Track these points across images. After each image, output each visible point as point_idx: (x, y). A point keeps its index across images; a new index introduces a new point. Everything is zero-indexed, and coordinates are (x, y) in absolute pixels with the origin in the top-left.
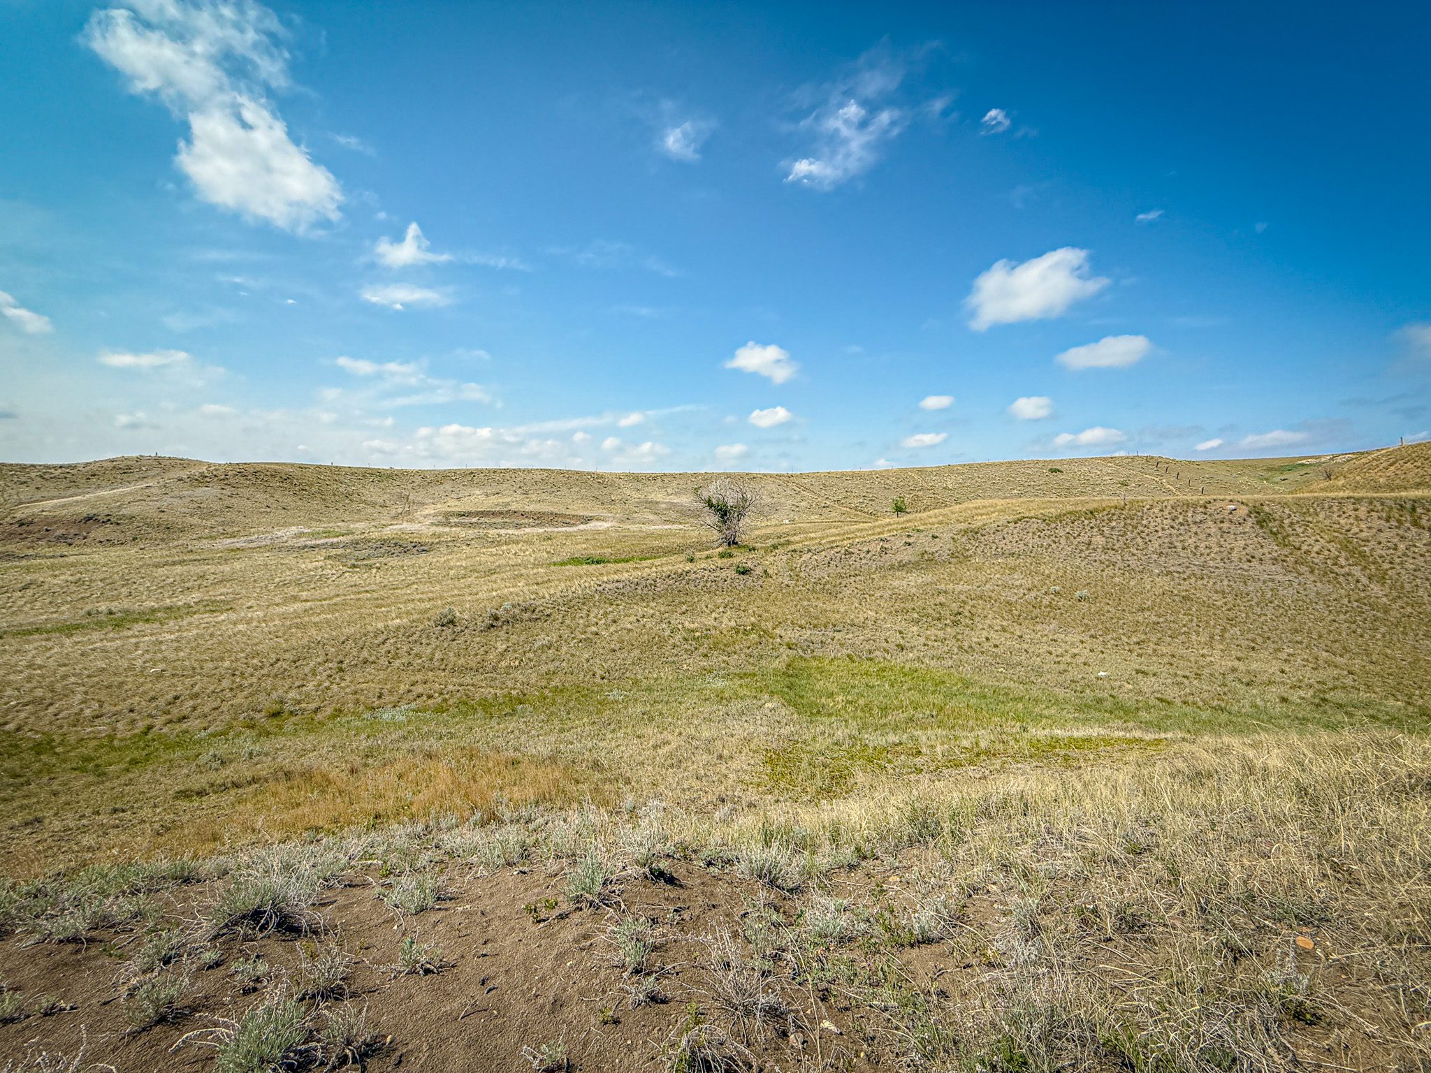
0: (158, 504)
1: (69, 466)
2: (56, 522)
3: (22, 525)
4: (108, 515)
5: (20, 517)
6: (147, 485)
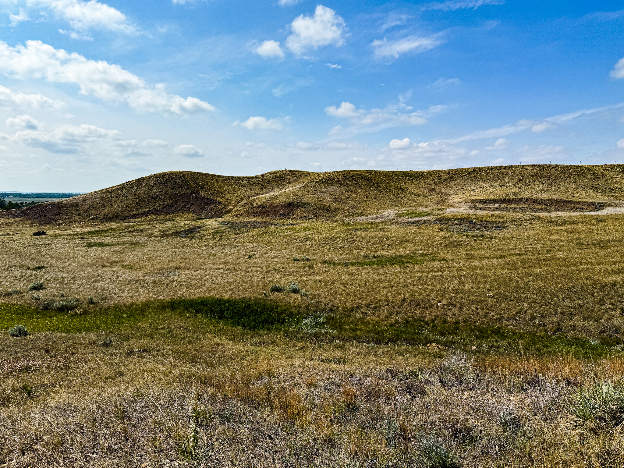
0: (316, 196)
2: (277, 206)
3: (263, 208)
4: (298, 203)
5: (260, 203)
6: (302, 186)
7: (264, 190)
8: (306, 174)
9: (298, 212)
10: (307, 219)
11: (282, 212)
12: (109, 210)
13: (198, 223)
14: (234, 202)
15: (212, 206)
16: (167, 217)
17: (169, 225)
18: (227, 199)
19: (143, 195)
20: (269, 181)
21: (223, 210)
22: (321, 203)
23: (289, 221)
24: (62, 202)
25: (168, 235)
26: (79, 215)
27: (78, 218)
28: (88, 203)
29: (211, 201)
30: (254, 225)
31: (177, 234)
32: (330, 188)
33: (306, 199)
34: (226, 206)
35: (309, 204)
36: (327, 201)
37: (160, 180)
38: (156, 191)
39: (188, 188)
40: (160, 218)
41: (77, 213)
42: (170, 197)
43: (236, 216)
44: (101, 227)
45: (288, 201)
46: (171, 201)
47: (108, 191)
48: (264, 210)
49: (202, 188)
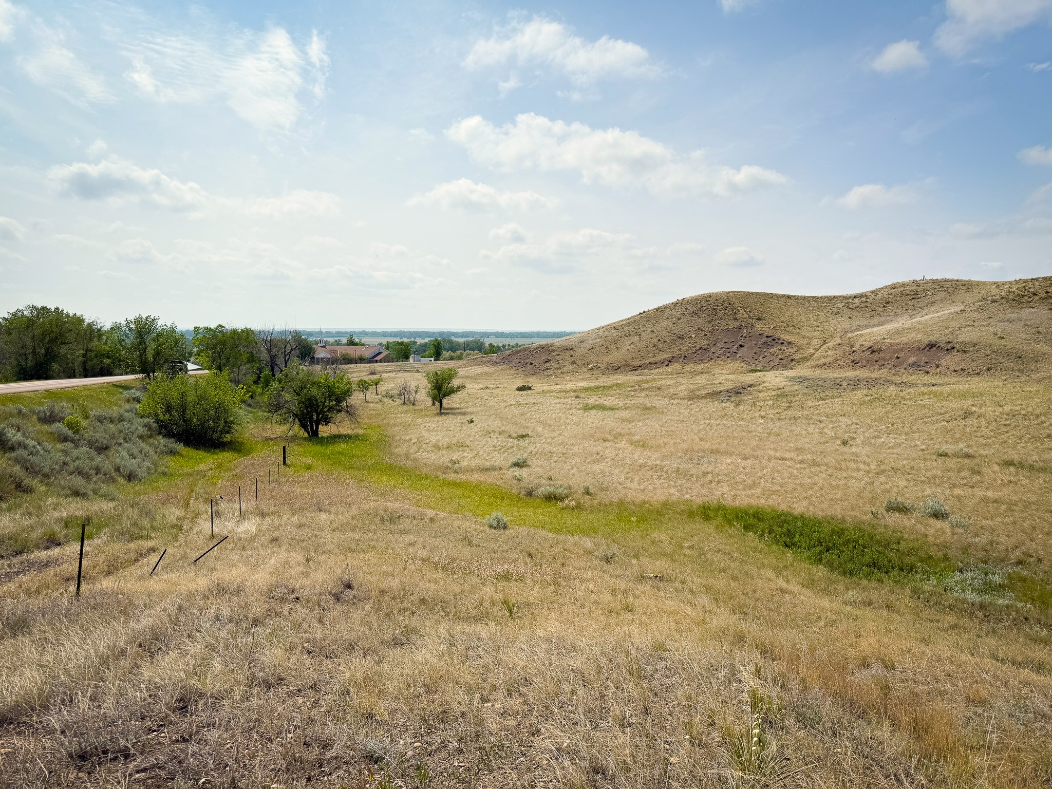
0: (992, 329)
1: (861, 296)
2: (902, 350)
3: (873, 352)
4: (949, 342)
5: (867, 345)
6: (958, 309)
7: (876, 320)
8: (968, 286)
9: (948, 361)
10: (969, 375)
11: (912, 360)
12: (615, 356)
13: (750, 378)
14: (815, 342)
15: (775, 349)
16: (699, 367)
17: (701, 380)
18: (804, 337)
19: (665, 333)
20: (888, 303)
21: (794, 357)
22: (1003, 342)
23: (927, 379)
24: (552, 345)
25: (700, 397)
26: (574, 363)
27: (572, 367)
28: (586, 346)
29: (774, 340)
30: (855, 384)
31: (715, 395)
32: (1026, 313)
33: (966, 336)
34: (800, 349)
35: (975, 345)
36: (1017, 338)
37: (691, 309)
38: (683, 326)
39: (735, 319)
40: (688, 368)
41: (572, 359)
42: (706, 335)
43: (818, 366)
44: (604, 381)
45: (926, 341)
46: (706, 342)
47: (615, 327)
48: (876, 356)
49: (759, 319)
